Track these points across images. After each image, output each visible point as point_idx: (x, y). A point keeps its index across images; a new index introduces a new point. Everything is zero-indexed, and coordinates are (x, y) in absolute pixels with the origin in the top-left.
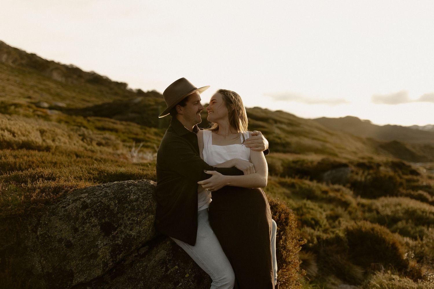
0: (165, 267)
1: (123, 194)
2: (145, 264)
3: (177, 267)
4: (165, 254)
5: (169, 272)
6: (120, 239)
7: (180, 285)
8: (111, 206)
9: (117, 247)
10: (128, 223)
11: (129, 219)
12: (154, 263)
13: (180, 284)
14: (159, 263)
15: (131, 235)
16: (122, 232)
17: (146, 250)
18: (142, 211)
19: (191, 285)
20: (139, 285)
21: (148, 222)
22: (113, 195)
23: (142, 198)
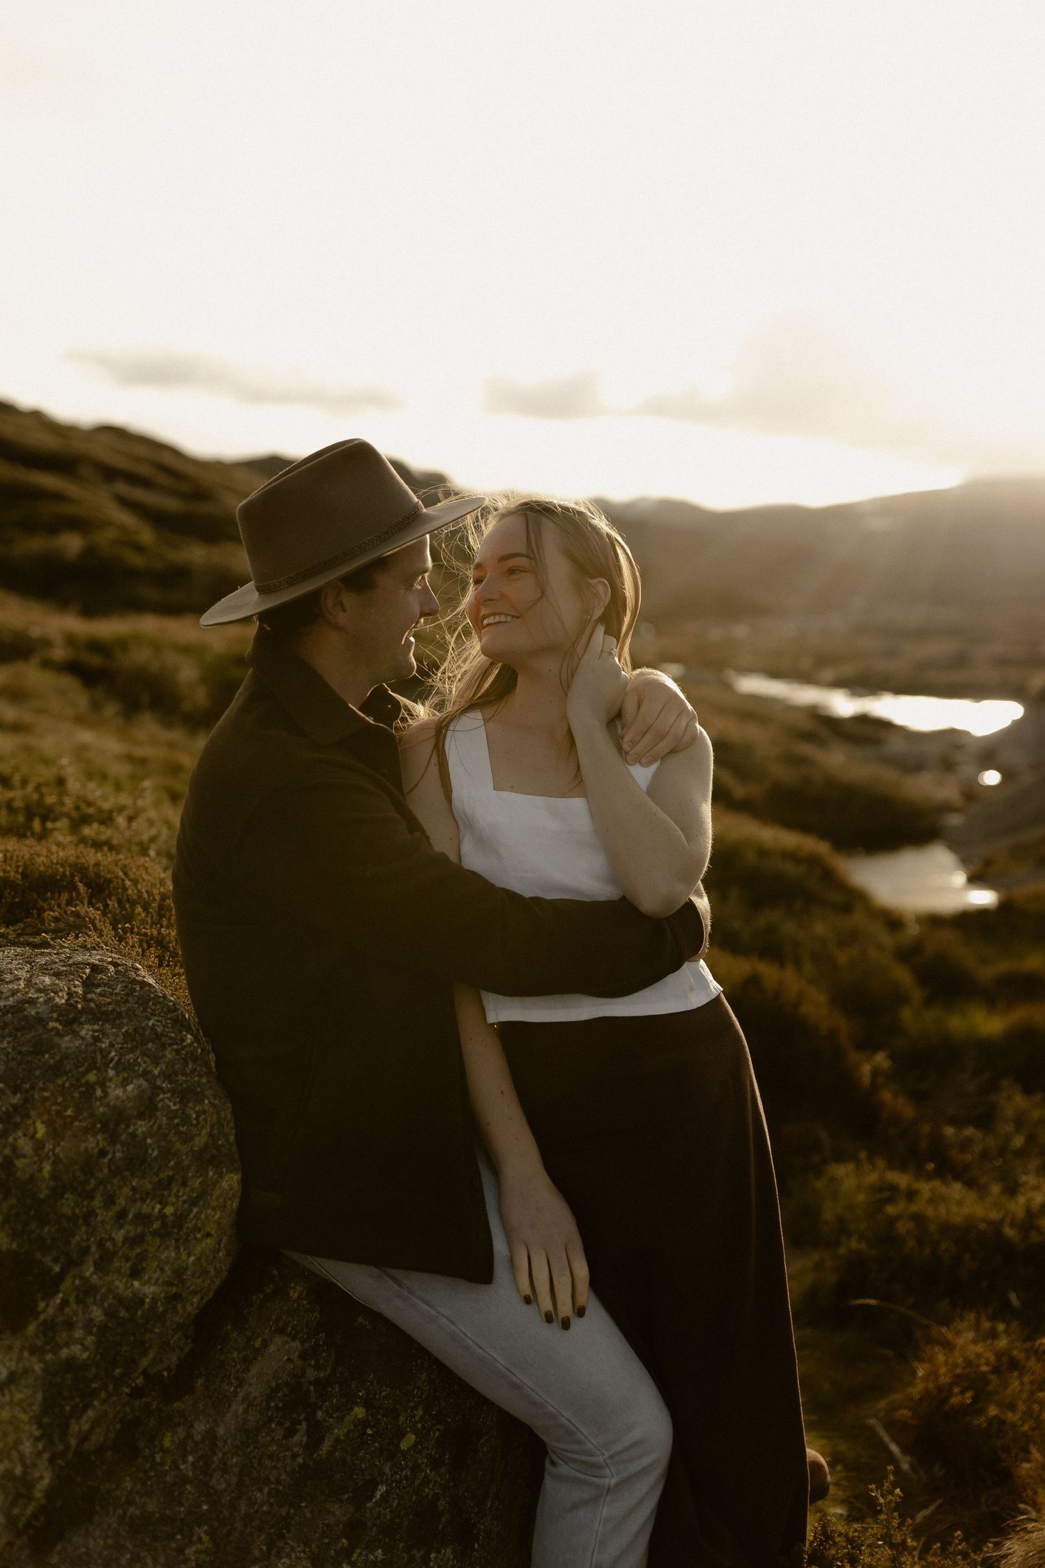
0: (304, 1426)
1: (60, 1082)
2: (200, 1427)
3: (359, 1412)
4: (295, 1356)
5: (325, 1447)
6: (78, 1333)
7: (378, 1495)
8: (20, 1163)
9: (69, 1376)
10: (119, 1236)
11: (122, 1214)
12: (246, 1411)
13: (382, 1489)
14: (268, 1408)
15: (137, 1301)
16: (87, 1292)
17: (187, 1349)
18: (186, 1163)
19: (426, 1481)
20: (190, 1551)
21: (218, 1214)
22: (15, 1093)
23: (173, 1091)
